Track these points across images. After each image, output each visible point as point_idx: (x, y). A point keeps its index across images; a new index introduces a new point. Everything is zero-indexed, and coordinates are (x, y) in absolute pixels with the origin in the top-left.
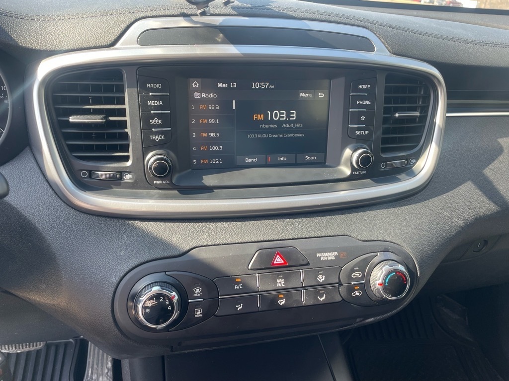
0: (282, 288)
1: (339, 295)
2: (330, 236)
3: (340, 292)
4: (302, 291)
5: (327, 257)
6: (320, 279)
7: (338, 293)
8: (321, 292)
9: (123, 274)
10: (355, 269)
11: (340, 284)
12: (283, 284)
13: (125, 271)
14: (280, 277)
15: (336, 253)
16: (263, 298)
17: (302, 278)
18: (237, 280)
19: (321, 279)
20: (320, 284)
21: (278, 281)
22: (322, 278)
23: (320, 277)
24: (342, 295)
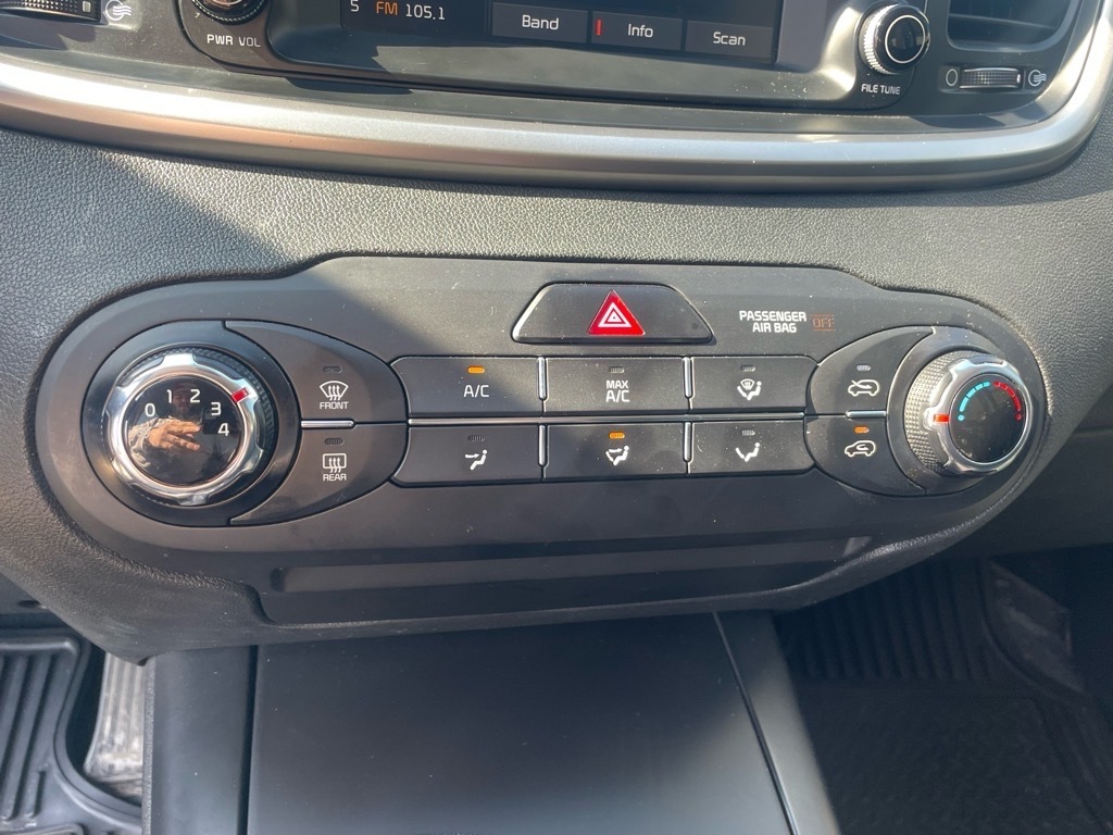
0: (620, 408)
1: (803, 449)
2: (783, 265)
3: (809, 439)
4: (687, 424)
5: (772, 323)
6: (747, 392)
7: (801, 442)
8: (746, 433)
9: (71, 314)
10: (860, 368)
11: (810, 413)
12: (626, 396)
13: (81, 306)
14: (615, 371)
15: (802, 316)
16: (556, 437)
17: (688, 384)
18: (471, 370)
19: (750, 390)
20: (745, 406)
21: (610, 384)
22: (754, 389)
23: (747, 384)
24: (814, 451)
